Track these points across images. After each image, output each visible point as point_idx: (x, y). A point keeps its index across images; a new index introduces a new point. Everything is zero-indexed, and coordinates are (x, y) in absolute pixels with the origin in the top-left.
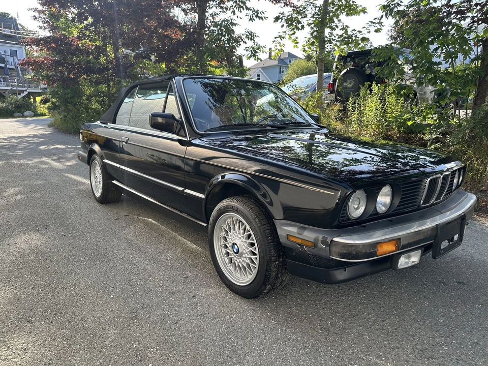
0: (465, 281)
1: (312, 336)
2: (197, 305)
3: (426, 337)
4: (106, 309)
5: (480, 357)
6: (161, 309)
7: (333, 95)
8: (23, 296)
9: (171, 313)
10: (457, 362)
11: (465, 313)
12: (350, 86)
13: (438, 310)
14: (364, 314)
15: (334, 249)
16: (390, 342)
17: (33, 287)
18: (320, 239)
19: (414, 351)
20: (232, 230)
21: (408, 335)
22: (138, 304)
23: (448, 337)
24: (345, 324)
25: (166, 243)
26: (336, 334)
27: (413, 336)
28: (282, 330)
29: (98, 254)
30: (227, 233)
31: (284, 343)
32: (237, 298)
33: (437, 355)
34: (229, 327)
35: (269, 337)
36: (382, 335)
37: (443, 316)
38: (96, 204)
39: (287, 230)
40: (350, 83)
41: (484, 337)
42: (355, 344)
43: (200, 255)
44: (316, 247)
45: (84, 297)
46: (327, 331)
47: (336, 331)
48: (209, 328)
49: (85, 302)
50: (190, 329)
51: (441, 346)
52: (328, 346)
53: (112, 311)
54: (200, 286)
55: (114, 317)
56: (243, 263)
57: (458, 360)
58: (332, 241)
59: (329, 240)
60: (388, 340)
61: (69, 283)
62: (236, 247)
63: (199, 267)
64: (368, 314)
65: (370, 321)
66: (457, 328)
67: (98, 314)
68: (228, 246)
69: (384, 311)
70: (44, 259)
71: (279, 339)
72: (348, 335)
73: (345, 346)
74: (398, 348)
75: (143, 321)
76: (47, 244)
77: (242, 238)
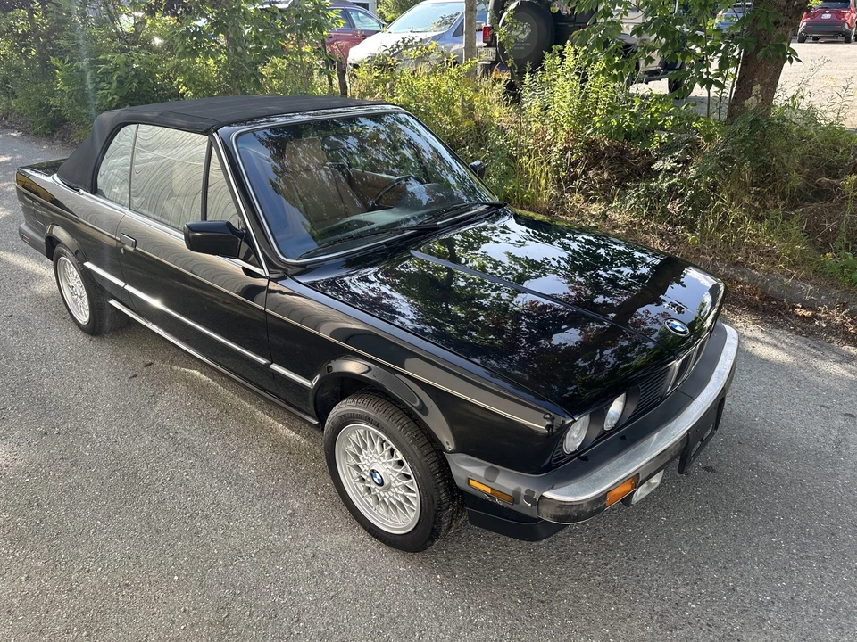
0: (714, 464)
1: (509, 613)
2: (323, 574)
3: (666, 588)
4: (173, 608)
5: (738, 616)
6: (267, 594)
7: (492, 50)
8: (15, 601)
9: (283, 598)
10: (709, 630)
11: (716, 533)
12: (523, 37)
13: (679, 532)
14: (578, 554)
15: (544, 509)
16: (619, 606)
17: (28, 578)
18: (523, 492)
19: (651, 618)
20: (364, 451)
21: (642, 587)
22: (225, 588)
23: (695, 583)
24: (553, 578)
25: (239, 430)
26: (542, 602)
27: (649, 589)
28: (463, 608)
29: (124, 476)
30: (357, 457)
31: (470, 635)
32: (384, 549)
33: (682, 622)
34: (382, 616)
35: (446, 626)
36: (606, 594)
37: (686, 542)
38: (82, 338)
39: (467, 471)
40: (523, 32)
41: (742, 576)
42: (571, 619)
43: (305, 454)
44: (517, 503)
45: (127, 585)
46: (529, 598)
47: (542, 598)
48: (352, 622)
49: (132, 597)
50: (322, 629)
51: (686, 603)
52: (534, 630)
53: (185, 610)
54: (319, 529)
55: (192, 625)
56: (391, 499)
57: (710, 626)
58: (542, 497)
59: (536, 496)
60: (615, 603)
61: (91, 557)
62: (378, 477)
63: (309, 486)
64: (585, 552)
65: (587, 567)
66: (706, 563)
67: (161, 621)
68: (365, 477)
69: (606, 543)
70: (24, 501)
71: (461, 628)
72: (560, 601)
73: (558, 624)
74: (630, 617)
75: (241, 626)
76: (18, 463)
77: (382, 458)
